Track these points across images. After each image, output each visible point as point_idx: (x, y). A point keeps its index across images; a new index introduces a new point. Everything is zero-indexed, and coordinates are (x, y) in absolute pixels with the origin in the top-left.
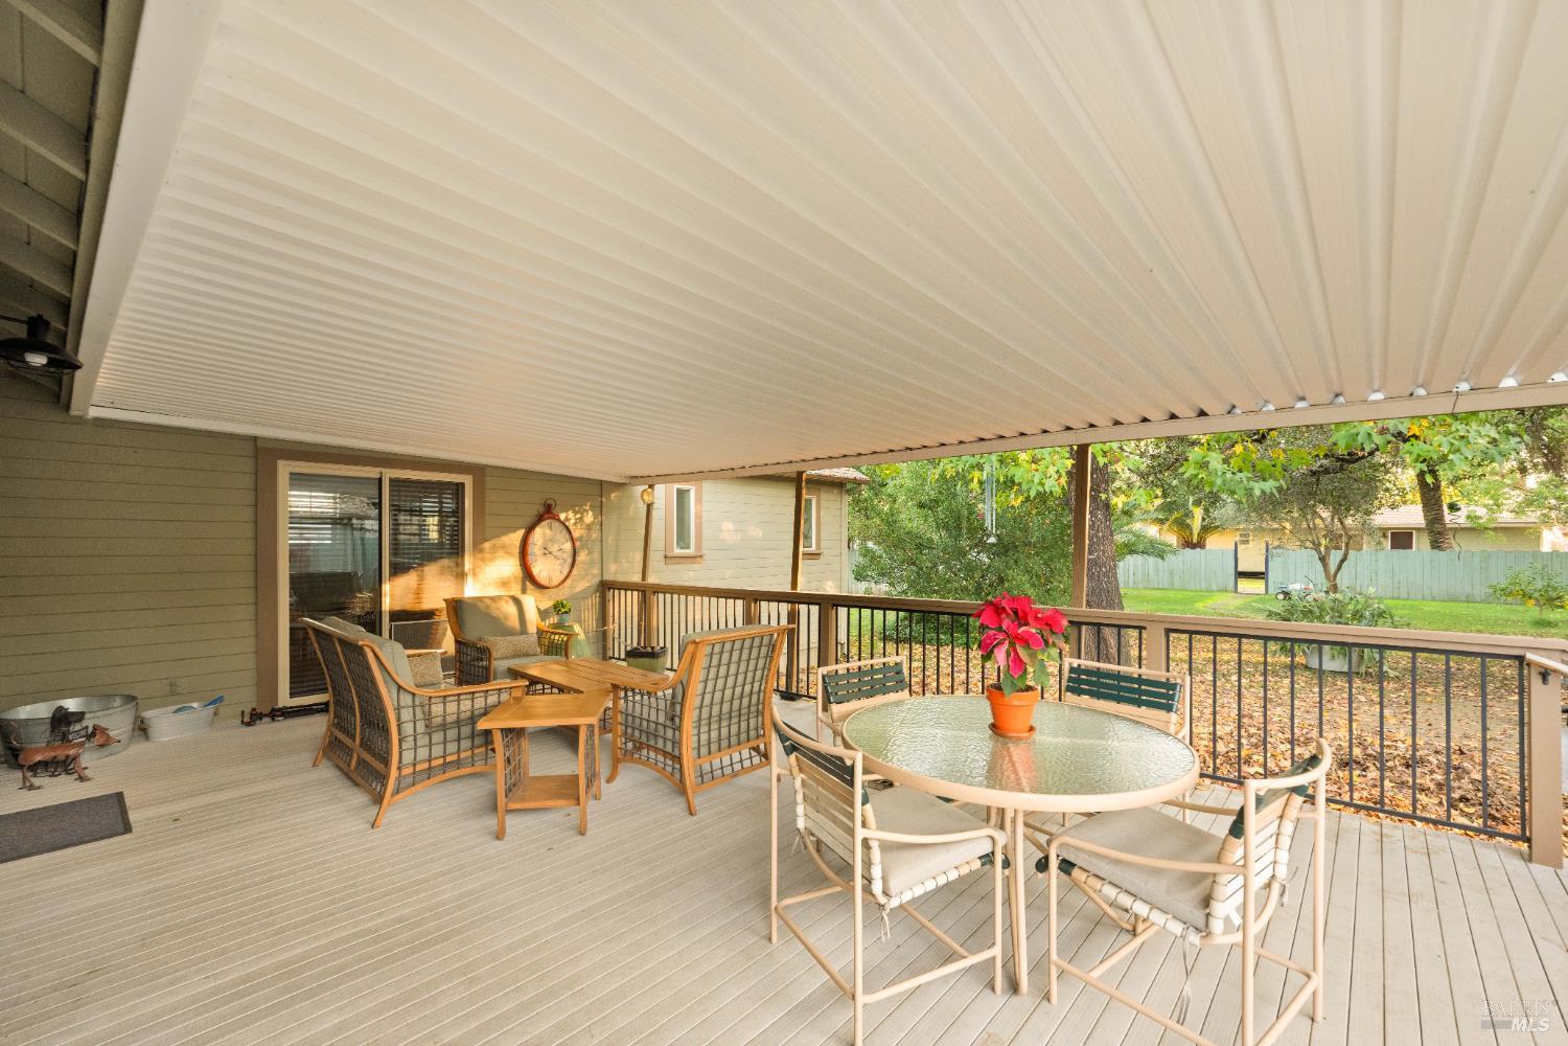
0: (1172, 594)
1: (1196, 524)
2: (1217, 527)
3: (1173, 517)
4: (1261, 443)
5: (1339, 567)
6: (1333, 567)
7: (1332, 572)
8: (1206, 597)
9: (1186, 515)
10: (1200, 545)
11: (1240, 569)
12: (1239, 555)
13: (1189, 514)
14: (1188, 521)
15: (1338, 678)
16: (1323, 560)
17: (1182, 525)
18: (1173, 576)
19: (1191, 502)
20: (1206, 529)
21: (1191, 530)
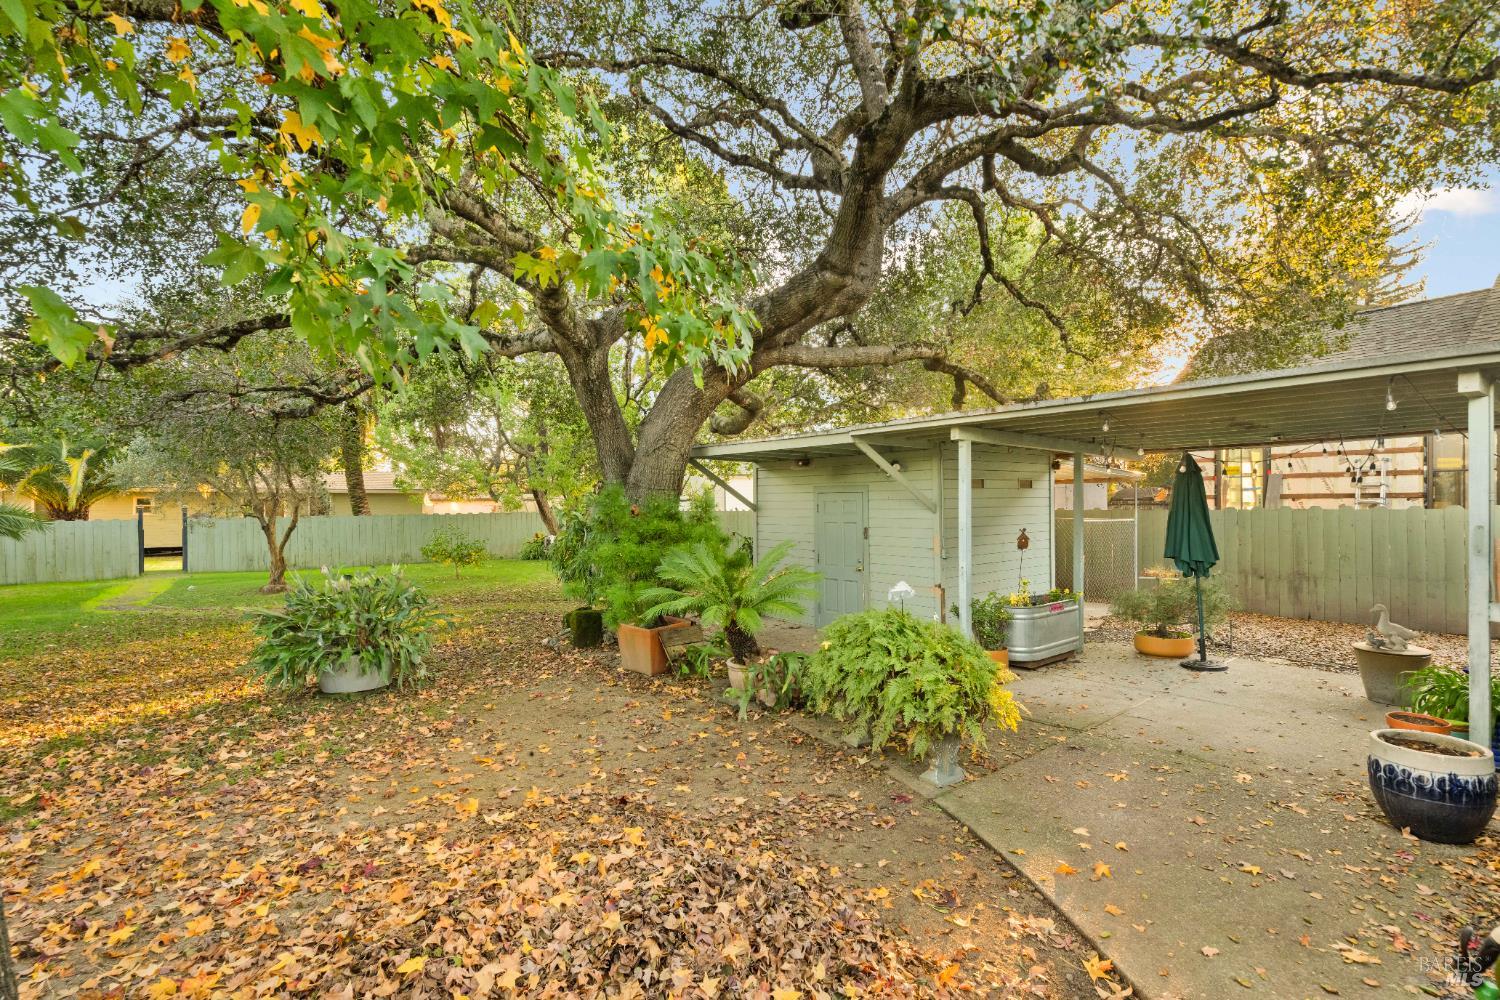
0: (33, 592)
1: (75, 482)
2: (108, 489)
3: (33, 472)
4: (227, 351)
5: (288, 536)
6: (279, 539)
7: (278, 543)
8: (98, 591)
9: (56, 471)
10: (80, 514)
11: (148, 544)
12: (144, 528)
13: (61, 469)
14: (59, 479)
15: (369, 701)
16: (266, 529)
17: (48, 484)
18: (35, 562)
19: (64, 453)
20: (90, 491)
21: (65, 491)
